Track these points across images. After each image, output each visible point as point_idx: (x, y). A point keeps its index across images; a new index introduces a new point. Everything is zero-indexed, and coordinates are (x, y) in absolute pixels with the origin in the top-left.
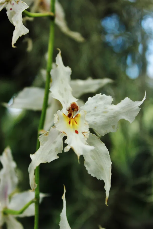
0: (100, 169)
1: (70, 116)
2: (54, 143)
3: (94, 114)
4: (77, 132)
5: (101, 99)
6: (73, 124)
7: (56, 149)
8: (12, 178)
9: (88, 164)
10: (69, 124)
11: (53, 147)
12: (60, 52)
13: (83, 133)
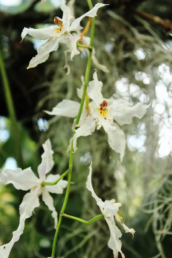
0: (118, 145)
1: (101, 109)
2: (90, 125)
3: (116, 111)
4: (105, 119)
5: (122, 102)
6: (103, 114)
7: (91, 129)
8: (49, 161)
9: (110, 141)
10: (100, 114)
11: (89, 128)
12: (96, 71)
13: (109, 120)
